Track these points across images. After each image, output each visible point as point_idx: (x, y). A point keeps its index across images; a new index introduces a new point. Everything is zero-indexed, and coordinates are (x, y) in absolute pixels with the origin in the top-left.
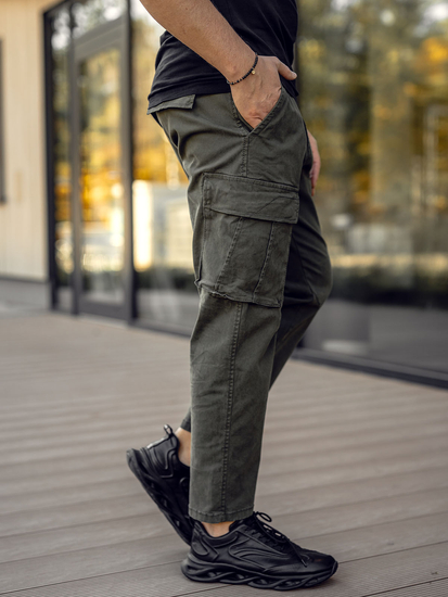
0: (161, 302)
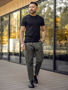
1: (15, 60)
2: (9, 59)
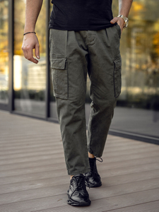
0: (24, 104)
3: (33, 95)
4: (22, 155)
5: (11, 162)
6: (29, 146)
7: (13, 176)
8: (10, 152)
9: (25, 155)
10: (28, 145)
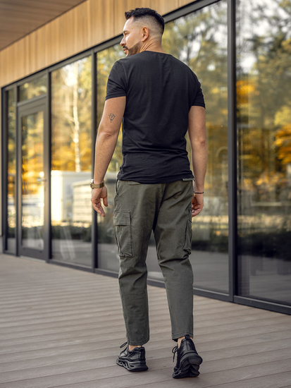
1: (73, 256)
2: (50, 255)
3: (77, 234)
4: (61, 314)
5: (48, 321)
6: (69, 304)
7: (51, 334)
8: (48, 311)
9: (64, 314)
10: (68, 302)
